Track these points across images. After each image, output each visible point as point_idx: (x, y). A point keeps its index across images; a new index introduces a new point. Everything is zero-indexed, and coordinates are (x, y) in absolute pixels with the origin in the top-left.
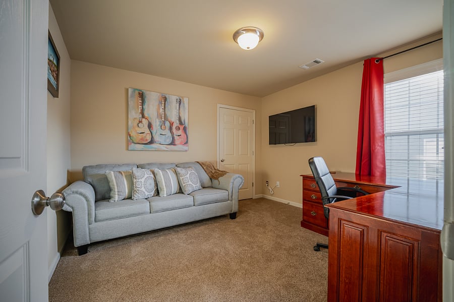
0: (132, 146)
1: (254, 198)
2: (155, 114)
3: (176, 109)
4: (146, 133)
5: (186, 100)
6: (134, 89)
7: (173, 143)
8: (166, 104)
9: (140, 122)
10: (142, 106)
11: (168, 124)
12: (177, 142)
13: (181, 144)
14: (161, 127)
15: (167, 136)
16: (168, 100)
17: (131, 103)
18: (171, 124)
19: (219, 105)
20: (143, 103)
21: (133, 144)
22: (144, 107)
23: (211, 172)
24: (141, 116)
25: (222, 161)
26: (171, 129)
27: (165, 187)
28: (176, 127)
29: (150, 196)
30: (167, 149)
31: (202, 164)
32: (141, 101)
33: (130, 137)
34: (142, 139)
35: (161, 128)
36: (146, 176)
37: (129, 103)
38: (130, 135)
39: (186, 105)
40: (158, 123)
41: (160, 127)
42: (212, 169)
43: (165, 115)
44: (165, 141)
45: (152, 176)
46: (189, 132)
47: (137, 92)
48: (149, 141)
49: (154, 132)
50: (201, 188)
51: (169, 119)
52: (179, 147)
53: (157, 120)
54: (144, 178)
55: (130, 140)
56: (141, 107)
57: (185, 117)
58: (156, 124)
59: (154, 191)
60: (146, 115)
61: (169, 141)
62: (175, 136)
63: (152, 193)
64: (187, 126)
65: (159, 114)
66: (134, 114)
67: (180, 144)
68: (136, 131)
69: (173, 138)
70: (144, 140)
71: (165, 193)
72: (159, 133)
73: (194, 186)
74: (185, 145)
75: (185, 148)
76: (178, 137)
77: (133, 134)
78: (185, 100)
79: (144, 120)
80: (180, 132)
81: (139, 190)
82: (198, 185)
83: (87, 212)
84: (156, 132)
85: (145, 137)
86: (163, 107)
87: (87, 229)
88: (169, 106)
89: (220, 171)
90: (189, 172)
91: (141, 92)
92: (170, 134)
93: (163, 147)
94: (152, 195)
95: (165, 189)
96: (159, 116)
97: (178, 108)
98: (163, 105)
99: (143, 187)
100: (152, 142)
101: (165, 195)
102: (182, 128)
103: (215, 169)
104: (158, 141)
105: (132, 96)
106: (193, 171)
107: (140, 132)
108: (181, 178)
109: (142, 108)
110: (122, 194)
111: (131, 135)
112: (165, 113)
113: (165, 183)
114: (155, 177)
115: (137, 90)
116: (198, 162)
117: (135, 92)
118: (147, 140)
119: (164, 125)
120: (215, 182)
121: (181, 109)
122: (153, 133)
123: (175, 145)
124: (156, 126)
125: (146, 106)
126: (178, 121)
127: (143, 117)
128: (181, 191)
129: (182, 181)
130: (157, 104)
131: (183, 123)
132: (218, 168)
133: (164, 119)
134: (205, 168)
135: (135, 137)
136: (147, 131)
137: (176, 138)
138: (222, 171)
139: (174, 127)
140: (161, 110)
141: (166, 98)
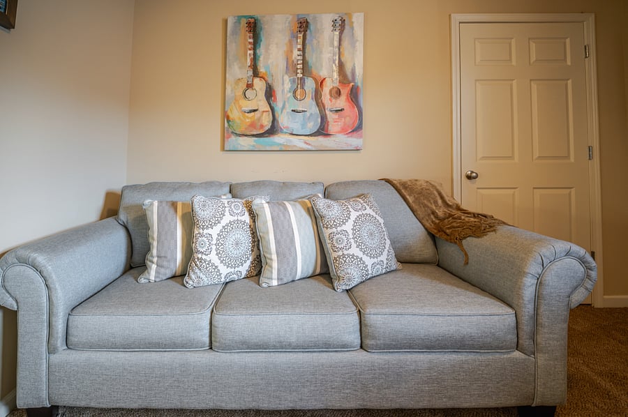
0: (234, 142)
1: (598, 304)
2: (282, 64)
3: (332, 45)
4: (261, 109)
5: (358, 20)
6: (238, 16)
7: (322, 131)
8: (308, 37)
9: (250, 86)
10: (254, 49)
11: (310, 84)
12: (333, 128)
13: (344, 131)
14: (295, 92)
15: (308, 114)
16: (312, 27)
17: (232, 48)
18: (320, 83)
19: (457, 17)
20: (255, 44)
21: (233, 138)
22: (258, 51)
23: (433, 213)
24: (251, 73)
25: (469, 177)
26: (317, 96)
27: (274, 257)
28: (331, 91)
29: (235, 277)
30: (309, 147)
31: (401, 188)
32: (251, 40)
33: (228, 121)
34: (253, 125)
35: (295, 97)
36: (227, 218)
37: (228, 49)
38: (228, 118)
39: (359, 32)
40: (288, 85)
41: (290, 95)
42: (436, 202)
43: (305, 62)
44: (303, 126)
45: (246, 218)
46: (365, 100)
47: (244, 21)
48: (266, 128)
49: (278, 106)
50: (394, 265)
51: (314, 71)
52: (338, 140)
53: (287, 78)
54: (219, 227)
55: (228, 128)
56: (252, 52)
57: (356, 62)
58: (284, 86)
59: (248, 263)
60: (262, 69)
61: (313, 126)
62: (327, 112)
63: (244, 268)
64: (360, 85)
65: (290, 62)
66: (238, 71)
67: (340, 132)
68: (240, 107)
69: (324, 118)
70: (255, 128)
71: (275, 275)
72: (289, 109)
73: (369, 261)
74: (355, 134)
75: (354, 141)
76: (335, 116)
77: (235, 114)
78: (354, 20)
79: (257, 81)
80: (342, 102)
81: (201, 259)
82: (384, 257)
83: (45, 317)
84: (284, 107)
85: (259, 119)
86: (300, 46)
87: (44, 367)
88: (315, 42)
89: (465, 212)
90: (354, 215)
91: (252, 20)
92: (314, 110)
93: (298, 142)
94: (244, 274)
95: (275, 265)
96: (291, 68)
97: (336, 43)
98: (300, 41)
99: (214, 252)
100: (273, 130)
101: (275, 283)
102: (345, 92)
103: (447, 205)
104: (287, 128)
105: (234, 33)
106: (369, 211)
107: (247, 109)
108: (326, 232)
109: (255, 54)
110: (165, 263)
111: (231, 116)
112: (304, 59)
113: (277, 242)
114: (254, 221)
115: (245, 17)
116: (388, 181)
117: (240, 23)
118: (262, 126)
119: (302, 88)
120: (451, 252)
121: (345, 43)
122: (276, 108)
123: (327, 135)
124: (283, 90)
125: (261, 51)
126: (336, 75)
127: (256, 74)
128: (325, 273)
129: (328, 241)
130: (287, 40)
131: (350, 78)
132: (457, 200)
133: (303, 73)
134: (410, 199)
135: (238, 121)
136: (263, 105)
137: (331, 116)
138: (475, 215)
139: (326, 91)
140: (296, 53)
141: (307, 22)
